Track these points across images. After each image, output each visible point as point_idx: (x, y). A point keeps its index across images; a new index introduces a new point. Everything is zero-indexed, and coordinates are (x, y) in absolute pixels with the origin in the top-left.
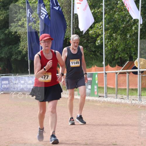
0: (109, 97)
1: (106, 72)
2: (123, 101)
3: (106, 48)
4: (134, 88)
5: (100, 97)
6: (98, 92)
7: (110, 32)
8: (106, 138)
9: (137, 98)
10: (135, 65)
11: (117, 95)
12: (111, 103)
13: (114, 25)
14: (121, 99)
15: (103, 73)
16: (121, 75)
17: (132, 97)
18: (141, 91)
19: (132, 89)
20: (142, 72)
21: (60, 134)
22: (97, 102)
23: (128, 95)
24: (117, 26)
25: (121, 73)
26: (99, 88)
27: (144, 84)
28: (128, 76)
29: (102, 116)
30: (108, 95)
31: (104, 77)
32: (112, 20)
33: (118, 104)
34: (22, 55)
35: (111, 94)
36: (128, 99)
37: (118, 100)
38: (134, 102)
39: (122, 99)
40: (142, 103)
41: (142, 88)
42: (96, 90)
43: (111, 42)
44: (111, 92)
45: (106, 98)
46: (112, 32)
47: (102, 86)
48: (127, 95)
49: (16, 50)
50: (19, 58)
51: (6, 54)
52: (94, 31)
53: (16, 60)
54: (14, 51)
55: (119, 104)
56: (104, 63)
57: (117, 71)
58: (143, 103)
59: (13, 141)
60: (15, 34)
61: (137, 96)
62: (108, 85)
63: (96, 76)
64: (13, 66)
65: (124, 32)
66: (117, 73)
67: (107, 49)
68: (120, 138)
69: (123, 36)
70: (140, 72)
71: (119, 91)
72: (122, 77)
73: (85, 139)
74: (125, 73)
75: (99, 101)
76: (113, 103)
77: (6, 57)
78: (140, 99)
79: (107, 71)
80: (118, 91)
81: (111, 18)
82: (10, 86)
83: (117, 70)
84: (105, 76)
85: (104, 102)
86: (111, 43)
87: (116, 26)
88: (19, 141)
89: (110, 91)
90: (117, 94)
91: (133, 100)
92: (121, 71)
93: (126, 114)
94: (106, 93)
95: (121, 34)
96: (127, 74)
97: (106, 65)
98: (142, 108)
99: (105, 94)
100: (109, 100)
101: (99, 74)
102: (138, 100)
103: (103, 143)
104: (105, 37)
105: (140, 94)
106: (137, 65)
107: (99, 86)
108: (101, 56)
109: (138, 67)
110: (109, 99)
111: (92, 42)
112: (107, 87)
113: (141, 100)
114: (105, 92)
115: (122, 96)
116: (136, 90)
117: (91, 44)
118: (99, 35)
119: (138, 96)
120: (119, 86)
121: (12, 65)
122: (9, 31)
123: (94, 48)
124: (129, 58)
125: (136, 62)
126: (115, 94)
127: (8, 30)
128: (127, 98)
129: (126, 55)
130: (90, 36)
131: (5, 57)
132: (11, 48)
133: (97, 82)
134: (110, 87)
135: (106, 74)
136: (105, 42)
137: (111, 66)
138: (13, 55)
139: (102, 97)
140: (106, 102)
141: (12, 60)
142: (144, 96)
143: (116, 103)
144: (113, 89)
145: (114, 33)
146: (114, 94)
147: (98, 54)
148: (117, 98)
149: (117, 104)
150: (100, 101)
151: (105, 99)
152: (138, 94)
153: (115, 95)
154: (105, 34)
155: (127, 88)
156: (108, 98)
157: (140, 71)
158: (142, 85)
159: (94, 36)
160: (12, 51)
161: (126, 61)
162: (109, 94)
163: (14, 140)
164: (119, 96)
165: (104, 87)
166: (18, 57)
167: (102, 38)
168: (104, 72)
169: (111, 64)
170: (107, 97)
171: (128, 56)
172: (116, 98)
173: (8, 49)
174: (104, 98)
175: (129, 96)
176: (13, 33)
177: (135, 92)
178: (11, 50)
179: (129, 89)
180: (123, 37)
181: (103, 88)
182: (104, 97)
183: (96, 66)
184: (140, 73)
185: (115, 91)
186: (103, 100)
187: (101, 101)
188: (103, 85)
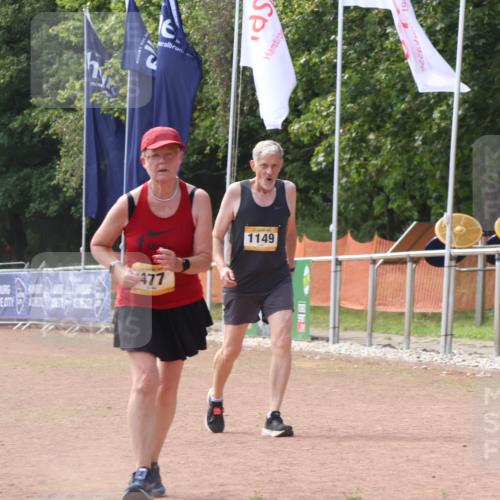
0: (345, 340)
1: (341, 258)
2: (390, 354)
3: (345, 180)
4: (429, 310)
5: (314, 339)
6: (308, 323)
7: (359, 126)
8: (325, 476)
9: (439, 343)
10: (438, 235)
11: (370, 335)
12: (350, 362)
13: (374, 104)
14: (385, 346)
15: (329, 262)
16: (388, 267)
17: (423, 340)
18: (453, 321)
19: (424, 316)
20: (459, 259)
21: (171, 462)
22: (304, 356)
23: (409, 335)
24: (384, 110)
25: (387, 262)
26: (313, 309)
27: (464, 299)
28: (413, 271)
29: (318, 405)
30: (342, 334)
31: (333, 274)
32: (368, 88)
33: (373, 364)
34: (61, 199)
35: (352, 329)
36: (408, 348)
37: (374, 352)
38: (425, 357)
39: (388, 348)
40: (452, 362)
41: (455, 312)
42: (301, 318)
43: (362, 159)
44: (353, 325)
45: (334, 343)
46: (366, 127)
47: (325, 305)
48: (406, 334)
49: (43, 183)
50: (53, 209)
51: (10, 196)
52: (308, 125)
53: (40, 215)
54: (36, 189)
55: (377, 362)
56: (333, 228)
57: (375, 256)
58: (457, 359)
59: (12, 485)
60: (43, 132)
61: (439, 336)
62: (345, 299)
63: (307, 271)
64: (31, 237)
65: (406, 128)
66: (374, 262)
67: (346, 182)
68: (374, 475)
69: (400, 141)
70: (452, 258)
71: (380, 321)
72: (391, 276)
73: (257, 478)
74: (402, 262)
75: (310, 353)
76: (357, 361)
77: (9, 206)
78: (448, 349)
79: (342, 254)
80: (377, 320)
81: (364, 82)
82: (14, 303)
83: (375, 253)
84: (336, 271)
85: (327, 357)
86: (360, 165)
87: (381, 109)
88: (32, 486)
89: (350, 321)
90: (372, 331)
91: (424, 350)
92: (389, 254)
93: (397, 397)
94: (334, 328)
95: (395, 135)
96: (409, 265)
97: (341, 233)
98: (453, 377)
99: (331, 331)
100: (343, 351)
101: (315, 265)
102: (441, 350)
103: (314, 493)
104: (340, 143)
105: (449, 333)
106: (444, 236)
107: (312, 304)
108: (325, 204)
109: (446, 242)
110: (343, 348)
111: (298, 160)
112: (340, 307)
113: (450, 352)
114: (331, 325)
115: (390, 339)
116: (436, 317)
117: (295, 164)
118: (323, 136)
119: (442, 339)
120: (380, 304)
121: (29, 231)
122: (23, 121)
123: (302, 180)
124: (419, 212)
125: (441, 224)
126: (365, 330)
127: (20, 118)
128: (404, 345)
129: (409, 204)
130: (293, 140)
131: (6, 205)
132: (27, 178)
133: (306, 290)
134: (350, 306)
135: (339, 263)
136: (341, 160)
137: (356, 238)
138: (33, 201)
139: (322, 339)
140: (332, 356)
141: (27, 215)
142: (460, 337)
143: (367, 362)
144: (359, 314)
145: (371, 130)
146: (360, 329)
147: (317, 199)
148: (371, 345)
149: (369, 364)
150: (313, 355)
151: (332, 348)
152: (443, 332)
153: (364, 335)
154: (341, 135)
155: (406, 310)
156: (341, 344)
157: (451, 256)
158: (457, 300)
159: (306, 140)
160: (30, 187)
161: (407, 222)
162: (346, 329)
163: (16, 482)
164: (379, 337)
165: (329, 307)
166: (47, 208)
167: (331, 146)
168: (332, 258)
169: (355, 233)
170: (337, 340)
171: (415, 206)
172: (367, 343)
173: (17, 180)
174: (326, 344)
175: (412, 338)
176: (36, 130)
177: (432, 325)
178: (28, 184)
179: (413, 315)
180: (399, 145)
181: (326, 310)
182: (328, 340)
183: (308, 237)
184: (453, 263)
185: (366, 320)
186: (322, 350)
187: (317, 354)
188: (327, 299)
